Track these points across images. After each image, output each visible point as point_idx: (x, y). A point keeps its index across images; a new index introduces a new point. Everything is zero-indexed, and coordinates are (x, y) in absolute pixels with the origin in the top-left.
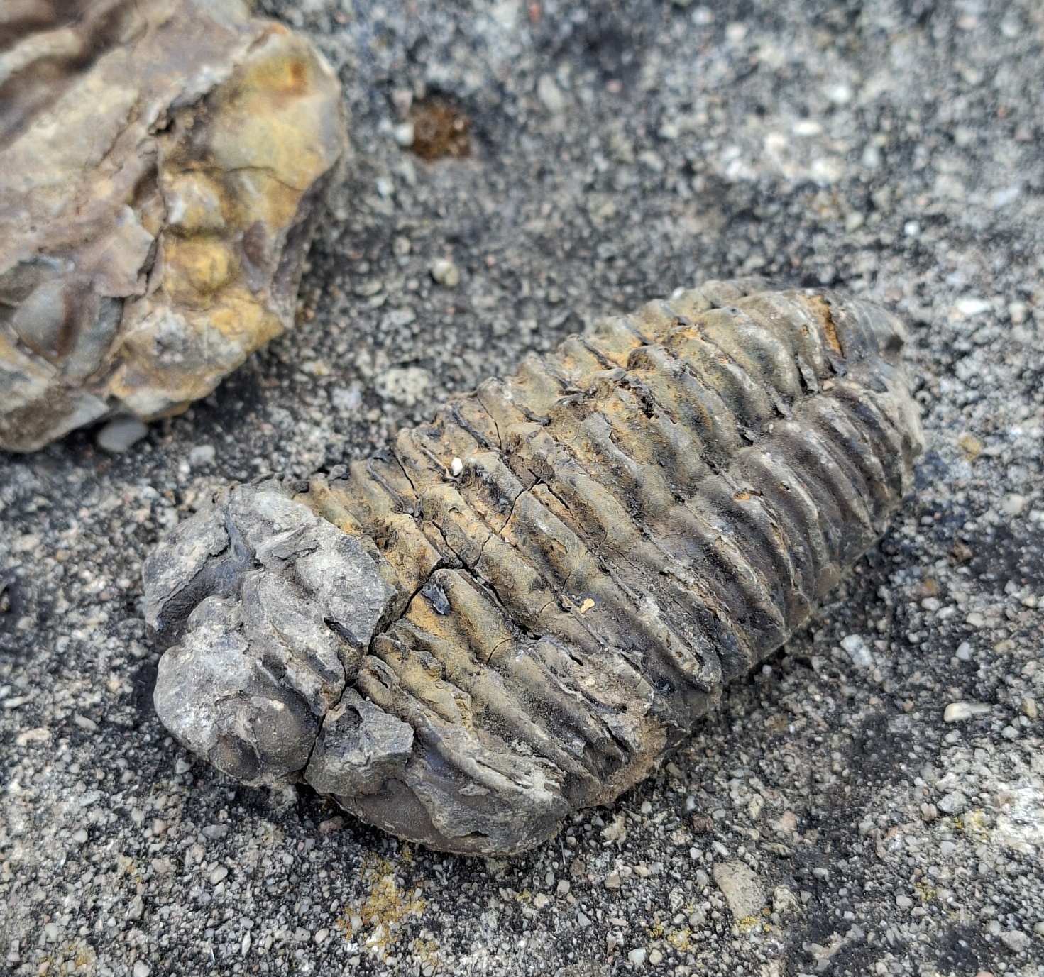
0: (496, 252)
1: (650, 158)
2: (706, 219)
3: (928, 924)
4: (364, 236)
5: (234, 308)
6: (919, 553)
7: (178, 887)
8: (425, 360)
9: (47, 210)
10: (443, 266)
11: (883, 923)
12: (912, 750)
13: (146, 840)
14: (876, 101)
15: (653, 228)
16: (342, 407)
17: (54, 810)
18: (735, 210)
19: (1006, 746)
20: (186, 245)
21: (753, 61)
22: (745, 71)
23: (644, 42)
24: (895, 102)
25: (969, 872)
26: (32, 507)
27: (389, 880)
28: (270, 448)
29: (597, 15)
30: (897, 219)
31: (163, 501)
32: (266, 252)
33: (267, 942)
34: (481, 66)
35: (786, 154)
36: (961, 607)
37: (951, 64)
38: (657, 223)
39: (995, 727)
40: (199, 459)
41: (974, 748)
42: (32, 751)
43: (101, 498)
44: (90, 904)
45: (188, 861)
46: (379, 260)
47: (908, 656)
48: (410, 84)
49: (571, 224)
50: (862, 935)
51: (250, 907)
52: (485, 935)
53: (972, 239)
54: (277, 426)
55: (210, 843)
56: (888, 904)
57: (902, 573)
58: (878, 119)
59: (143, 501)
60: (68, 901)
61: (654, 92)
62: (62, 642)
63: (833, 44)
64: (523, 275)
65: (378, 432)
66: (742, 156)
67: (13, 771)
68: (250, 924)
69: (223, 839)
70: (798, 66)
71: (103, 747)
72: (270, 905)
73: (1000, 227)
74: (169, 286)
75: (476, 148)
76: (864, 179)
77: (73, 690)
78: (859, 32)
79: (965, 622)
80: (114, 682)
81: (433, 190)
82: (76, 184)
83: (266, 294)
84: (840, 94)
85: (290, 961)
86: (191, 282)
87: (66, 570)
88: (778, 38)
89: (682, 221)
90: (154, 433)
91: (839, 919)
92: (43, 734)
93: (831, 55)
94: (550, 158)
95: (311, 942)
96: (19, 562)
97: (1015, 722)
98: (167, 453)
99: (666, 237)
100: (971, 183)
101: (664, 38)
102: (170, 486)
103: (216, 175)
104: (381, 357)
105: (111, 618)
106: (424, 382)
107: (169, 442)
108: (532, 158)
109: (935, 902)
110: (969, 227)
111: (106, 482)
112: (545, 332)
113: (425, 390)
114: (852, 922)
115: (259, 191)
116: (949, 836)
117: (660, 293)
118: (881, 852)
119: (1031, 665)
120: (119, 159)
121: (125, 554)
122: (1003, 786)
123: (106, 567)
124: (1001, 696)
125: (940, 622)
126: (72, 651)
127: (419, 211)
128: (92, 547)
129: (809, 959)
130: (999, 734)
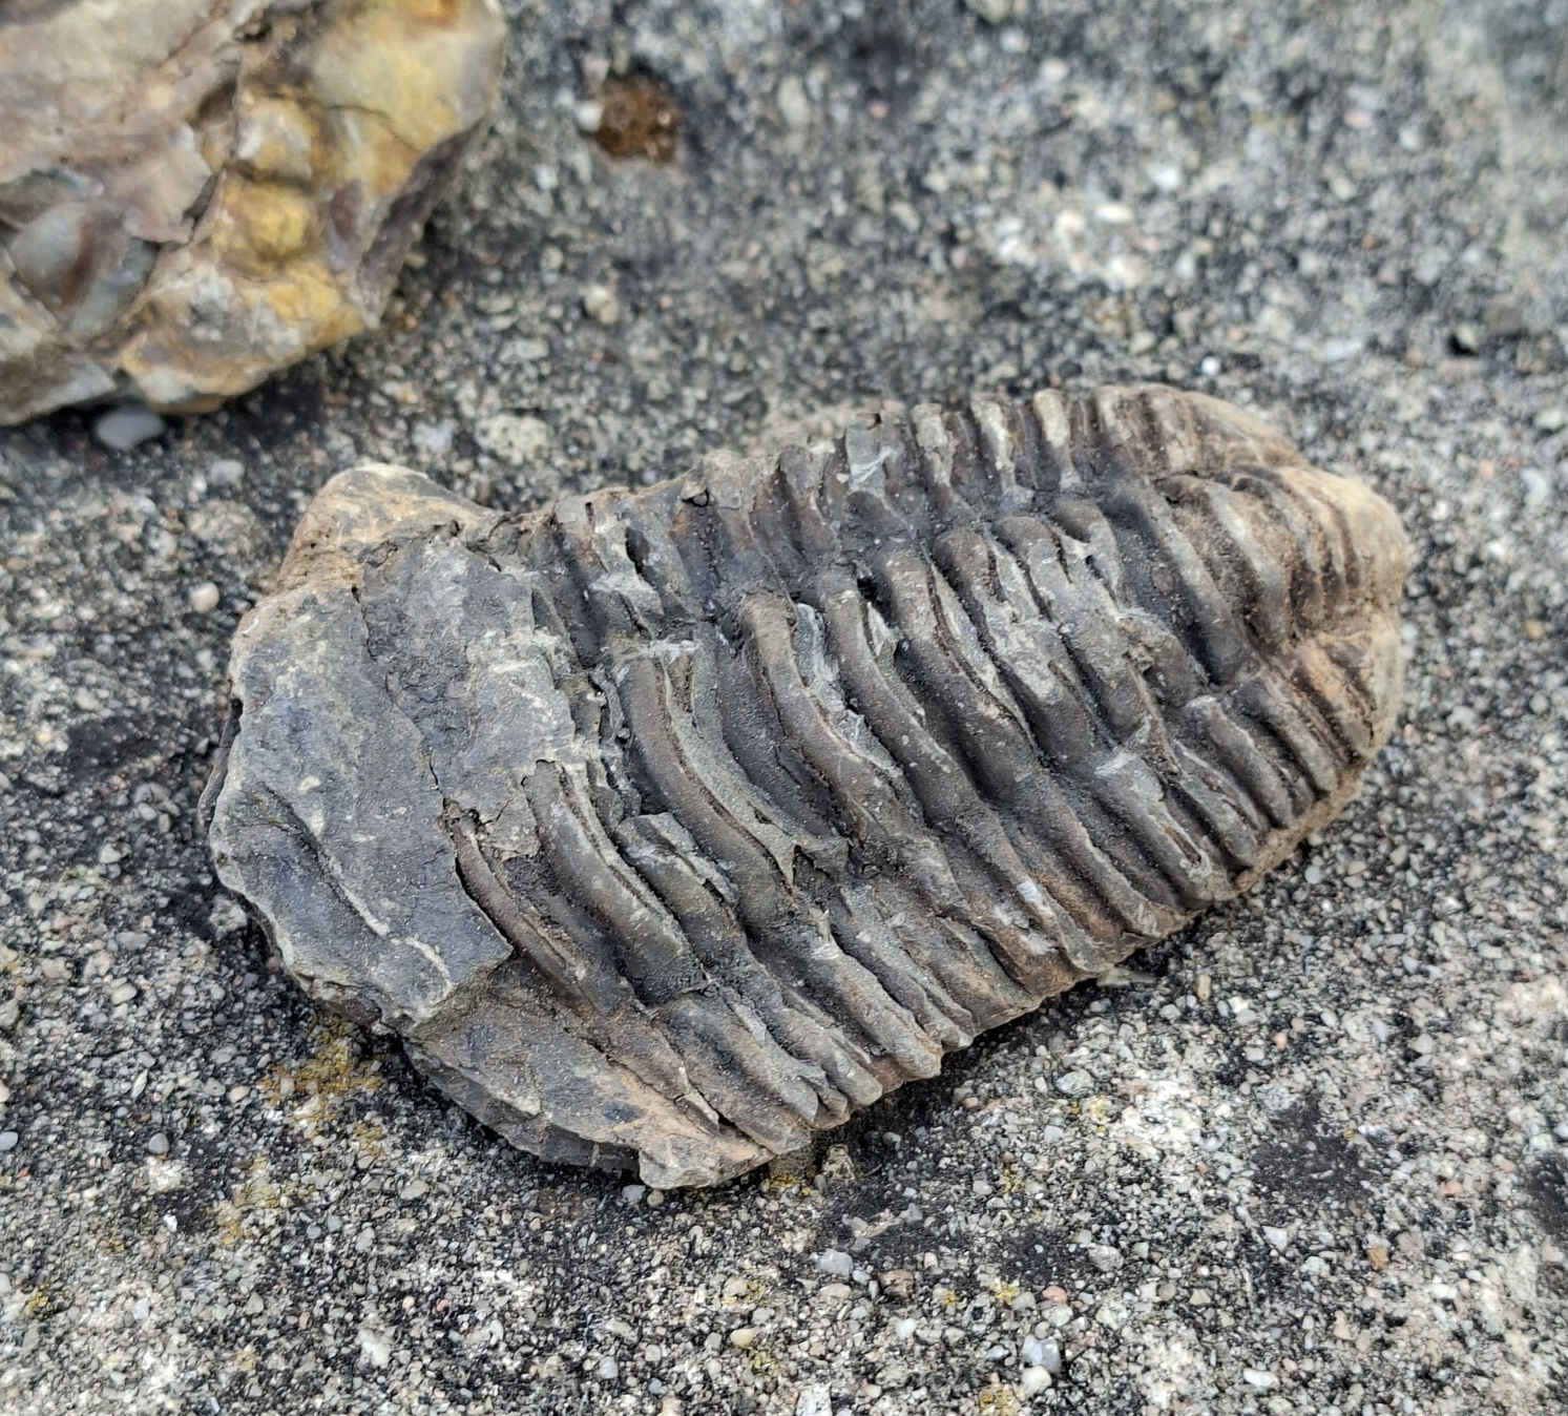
0: (674, 293)
1: (904, 211)
2: (957, 305)
3: (1004, 1219)
4: (504, 236)
5: (302, 287)
7: (68, 999)
8: (548, 412)
9: (82, 110)
10: (599, 296)
12: (1047, 1013)
13: (40, 934)
14: (1212, 195)
16: (423, 448)
18: (998, 300)
19: (1159, 1027)
20: (254, 191)
21: (1066, 113)
22: (1052, 124)
23: (930, 61)
24: (1236, 204)
25: (1072, 1169)
27: (342, 1044)
28: (317, 481)
29: (878, 14)
30: (1198, 351)
31: (162, 521)
32: (360, 222)
33: (167, 1088)
34: (709, 46)
35: (1078, 240)
37: (1320, 168)
38: (893, 298)
39: (1154, 1003)
40: (221, 476)
41: (1121, 1022)
43: (82, 502)
45: (88, 970)
46: (517, 270)
48: (610, 52)
49: (781, 276)
50: (919, 1218)
51: (155, 1041)
52: (448, 1133)
53: (1284, 394)
54: (333, 455)
55: (122, 953)
56: (962, 1188)
58: (1207, 219)
59: (136, 516)
61: (928, 127)
63: (1176, 111)
64: (702, 328)
65: (464, 490)
66: (1022, 233)
68: (151, 1062)
69: (138, 952)
70: (1123, 131)
71: (13, 811)
72: (182, 1044)
73: (1324, 387)
74: (220, 239)
75: (682, 153)
76: (1170, 292)
78: (1214, 103)
80: (45, 733)
81: (611, 195)
82: (127, 84)
84: (1168, 177)
85: (191, 1117)
86: (250, 240)
87: (16, 584)
88: (1106, 91)
89: (926, 301)
90: (171, 434)
91: (899, 1195)
93: (1170, 125)
94: (775, 185)
95: (224, 1101)
97: (1180, 1001)
98: (181, 462)
99: (900, 318)
100: (1303, 325)
101: (957, 59)
103: (314, 109)
104: (492, 396)
105: (60, 654)
106: (540, 439)
107: (188, 448)
108: (751, 182)
109: (1021, 1196)
110: (1285, 378)
111: (95, 484)
112: (715, 408)
113: (539, 449)
114: (911, 1201)
115: (365, 140)
116: (1058, 1121)
117: (875, 386)
119: (1221, 936)
120: (189, 63)
121: (97, 577)
122: (1141, 1073)
123: (68, 590)
124: (1172, 966)
127: (586, 219)
128: (57, 560)
129: (846, 1235)
130: (1157, 1012)
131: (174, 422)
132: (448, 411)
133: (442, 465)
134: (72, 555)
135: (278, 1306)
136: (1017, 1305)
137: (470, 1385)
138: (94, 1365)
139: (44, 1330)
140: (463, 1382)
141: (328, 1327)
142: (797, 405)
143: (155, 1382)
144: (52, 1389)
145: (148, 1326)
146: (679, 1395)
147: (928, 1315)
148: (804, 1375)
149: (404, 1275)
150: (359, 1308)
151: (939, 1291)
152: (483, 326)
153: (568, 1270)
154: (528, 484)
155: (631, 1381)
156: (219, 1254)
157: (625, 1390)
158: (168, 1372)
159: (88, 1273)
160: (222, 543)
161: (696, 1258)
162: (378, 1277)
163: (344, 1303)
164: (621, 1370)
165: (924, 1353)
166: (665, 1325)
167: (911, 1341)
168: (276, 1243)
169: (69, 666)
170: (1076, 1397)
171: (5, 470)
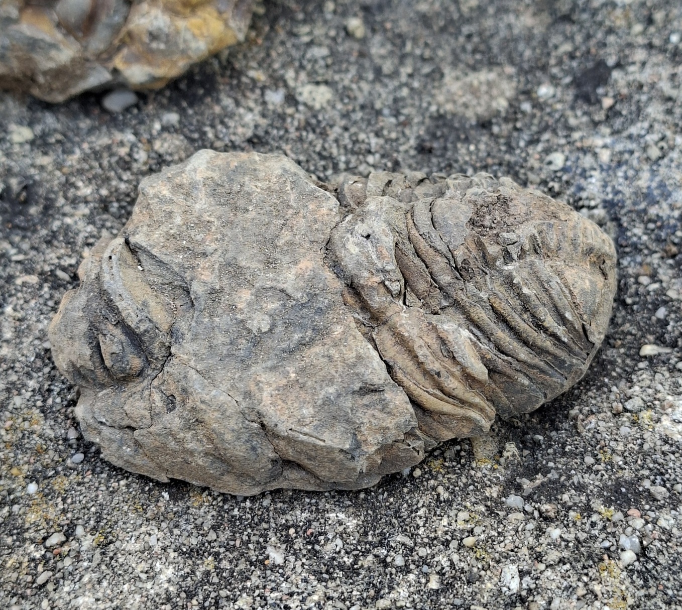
0: (392, 21)
2: (538, 18)
3: (602, 475)
5: (205, 20)
6: (642, 247)
8: (332, 82)
10: (355, 24)
11: (573, 472)
12: (615, 370)
15: (501, 19)
16: (270, 102)
17: (33, 327)
18: (559, 15)
19: (678, 374)
25: (636, 448)
26: (52, 140)
28: (217, 121)
30: (667, 32)
31: (140, 145)
36: (664, 285)
38: (505, 17)
39: (672, 361)
40: (168, 121)
41: (655, 372)
42: (25, 289)
43: (98, 138)
44: (46, 387)
47: (623, 313)
49: (446, 9)
50: (557, 476)
54: (224, 108)
56: (578, 461)
57: (629, 259)
59: (126, 143)
60: (32, 384)
62: (56, 225)
64: (408, 38)
65: (292, 122)
67: (10, 300)
76: (648, 4)
77: (58, 254)
79: (665, 295)
83: (228, 15)
87: (67, 180)
89: (522, 18)
90: (141, 103)
91: (546, 466)
92: (33, 279)
96: (37, 172)
98: (148, 116)
99: (509, 26)
102: (146, 136)
104: (303, 76)
105: (92, 213)
106: (329, 96)
107: (150, 108)
109: (611, 463)
111: (104, 129)
112: (417, 77)
113: (328, 102)
114: (552, 468)
116: (627, 424)
117: (499, 61)
118: (580, 429)
121: (108, 174)
122: (670, 398)
123: (94, 182)
124: (680, 343)
125: (648, 293)
126: (62, 231)
128: (87, 167)
129: (519, 488)
130: (674, 367)
131: (143, 95)
132: (281, 84)
133: (280, 110)
134: (96, 164)
135: (224, 536)
136: (614, 519)
137: (327, 572)
138: (130, 570)
139: (103, 554)
140: (324, 570)
141: (251, 546)
142: (459, 73)
143: (163, 577)
144: (109, 584)
145: (157, 549)
146: (438, 573)
147: (567, 526)
148: (503, 560)
149: (289, 517)
150: (266, 536)
151: (572, 514)
152: (296, 41)
153: (374, 512)
154: (324, 119)
155: (412, 567)
156: (191, 511)
157: (409, 571)
158: (169, 572)
159: (124, 523)
160: (171, 154)
161: (441, 502)
162: (275, 519)
163: (258, 533)
164: (406, 561)
165: (567, 546)
166: (428, 537)
167: (559, 540)
168: (221, 504)
169: (97, 218)
170: (650, 566)
171: (58, 126)
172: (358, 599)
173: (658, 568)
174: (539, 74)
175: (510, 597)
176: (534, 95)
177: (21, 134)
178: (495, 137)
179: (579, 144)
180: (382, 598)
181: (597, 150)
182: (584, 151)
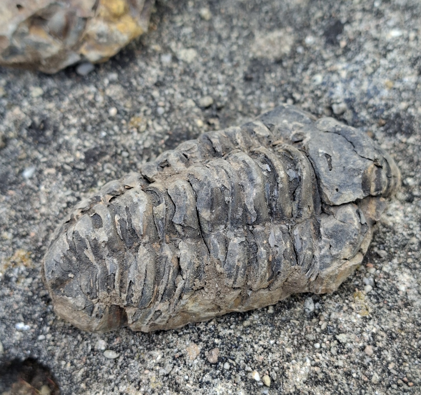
0: (225, 8)
5: (126, 23)
6: (366, 122)
8: (196, 46)
10: (205, 12)
16: (164, 62)
17: (56, 196)
26: (53, 94)
28: (137, 75)
31: (99, 93)
32: (138, 3)
36: (379, 141)
40: (112, 78)
42: (49, 176)
43: (77, 91)
53: (398, 8)
54: (140, 68)
59: (92, 93)
62: (61, 141)
64: (234, 17)
65: (177, 72)
67: (43, 183)
74: (102, 14)
77: (64, 156)
80: (78, 154)
83: (138, 18)
86: (110, 13)
87: (64, 116)
90: (97, 69)
92: (53, 171)
96: (48, 112)
98: (102, 76)
102: (101, 88)
104: (180, 45)
105: (78, 133)
106: (195, 55)
107: (102, 72)
110: (398, 4)
111: (79, 85)
112: (241, 38)
113: (195, 58)
121: (84, 110)
123: (78, 115)
126: (64, 144)
131: (97, 66)
132: (169, 51)
133: (169, 66)
134: (77, 106)
142: (263, 34)
152: (175, 26)
154: (193, 68)
169: (82, 135)
170: (380, 291)
171: (55, 85)
172: (234, 322)
173: (384, 292)
174: (305, 31)
175: (310, 314)
176: (304, 43)
177: (36, 92)
178: (285, 68)
179: (329, 69)
180: (245, 320)
181: (339, 72)
182: (333, 72)
